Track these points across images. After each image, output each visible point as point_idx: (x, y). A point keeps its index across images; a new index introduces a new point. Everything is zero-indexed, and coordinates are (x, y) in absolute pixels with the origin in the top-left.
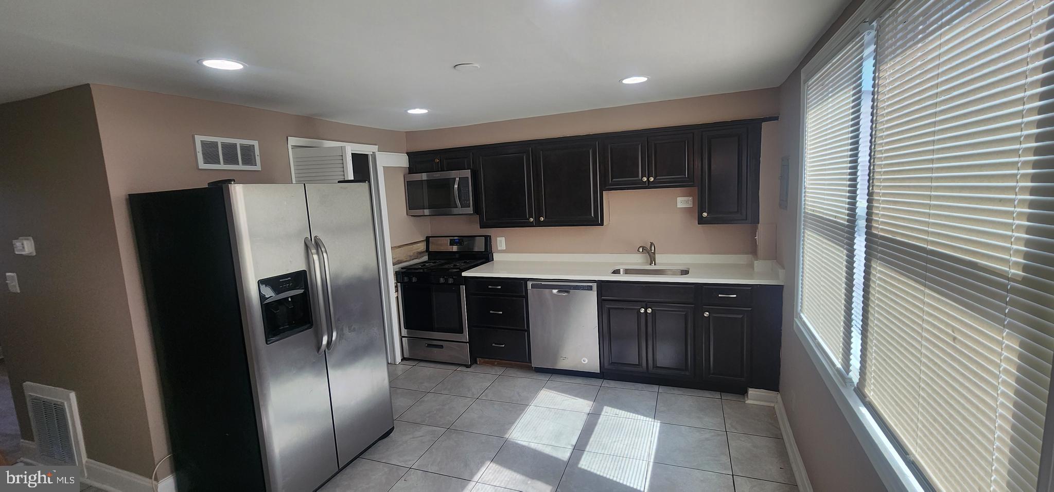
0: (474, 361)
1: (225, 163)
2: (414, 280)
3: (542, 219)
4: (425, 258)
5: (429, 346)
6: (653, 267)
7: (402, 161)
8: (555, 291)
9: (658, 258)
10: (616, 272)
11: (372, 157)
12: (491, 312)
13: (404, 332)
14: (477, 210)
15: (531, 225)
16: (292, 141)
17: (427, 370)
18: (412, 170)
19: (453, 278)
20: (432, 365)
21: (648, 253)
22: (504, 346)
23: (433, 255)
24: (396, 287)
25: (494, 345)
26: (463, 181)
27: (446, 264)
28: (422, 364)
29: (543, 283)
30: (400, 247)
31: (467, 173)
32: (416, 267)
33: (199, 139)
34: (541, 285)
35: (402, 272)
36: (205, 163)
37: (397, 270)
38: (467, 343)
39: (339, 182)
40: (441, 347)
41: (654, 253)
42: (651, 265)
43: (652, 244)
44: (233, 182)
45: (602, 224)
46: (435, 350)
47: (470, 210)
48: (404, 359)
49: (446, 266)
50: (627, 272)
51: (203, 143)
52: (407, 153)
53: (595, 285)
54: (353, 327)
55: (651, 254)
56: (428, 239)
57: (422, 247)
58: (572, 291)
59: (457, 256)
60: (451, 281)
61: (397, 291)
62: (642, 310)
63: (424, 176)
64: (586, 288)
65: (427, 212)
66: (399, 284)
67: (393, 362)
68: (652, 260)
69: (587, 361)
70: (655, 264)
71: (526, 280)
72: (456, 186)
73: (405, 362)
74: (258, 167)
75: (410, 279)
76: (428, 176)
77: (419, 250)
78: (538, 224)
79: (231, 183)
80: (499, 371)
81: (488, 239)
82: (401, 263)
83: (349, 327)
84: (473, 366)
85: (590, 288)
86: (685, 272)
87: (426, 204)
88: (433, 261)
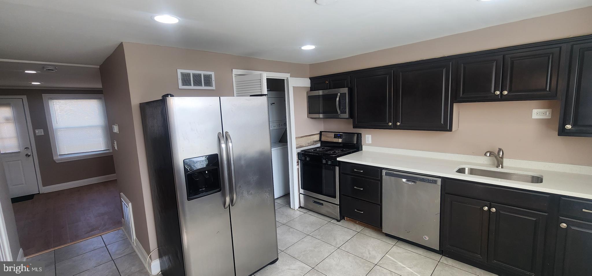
0: (342, 217)
1: (194, 85)
2: (308, 159)
3: (398, 124)
4: (319, 145)
5: (315, 202)
6: (499, 170)
7: (306, 83)
8: (404, 180)
9: (506, 162)
10: (461, 171)
11: (287, 81)
12: (355, 187)
13: (302, 191)
14: (351, 116)
15: (389, 128)
16: (235, 72)
17: (313, 218)
18: (312, 88)
19: (331, 161)
20: (316, 215)
21: (496, 157)
22: (363, 212)
23: (323, 143)
24: (298, 162)
25: (356, 210)
26: (343, 95)
27: (330, 150)
28: (310, 213)
29: (395, 172)
30: (302, 137)
31: (345, 90)
32: (310, 151)
33: (179, 71)
34: (392, 173)
35: (302, 154)
36: (183, 85)
37: (299, 152)
38: (338, 205)
39: (250, 96)
40: (322, 204)
41: (502, 158)
42: (497, 167)
43: (500, 150)
44: (169, 96)
45: (450, 130)
46: (318, 206)
47: (347, 115)
48: (300, 207)
49: (329, 152)
50: (472, 172)
51: (182, 74)
52: (310, 78)
53: (439, 181)
54: (250, 192)
55: (499, 158)
56: (321, 133)
57: (317, 138)
58: (418, 182)
59: (341, 145)
60: (329, 163)
61: (298, 165)
62: (486, 208)
63: (320, 93)
64: (431, 181)
65: (321, 116)
66: (299, 161)
67: (293, 208)
68: (499, 163)
69: (428, 239)
70: (502, 167)
71: (382, 169)
72: (338, 99)
73: (300, 209)
74: (213, 88)
75: (306, 159)
76: (323, 93)
77: (315, 140)
78: (395, 127)
80: (358, 228)
81: (359, 136)
82: (302, 147)
83: (247, 192)
84: (342, 221)
85: (435, 182)
86: (538, 180)
87: (321, 111)
88: (323, 147)
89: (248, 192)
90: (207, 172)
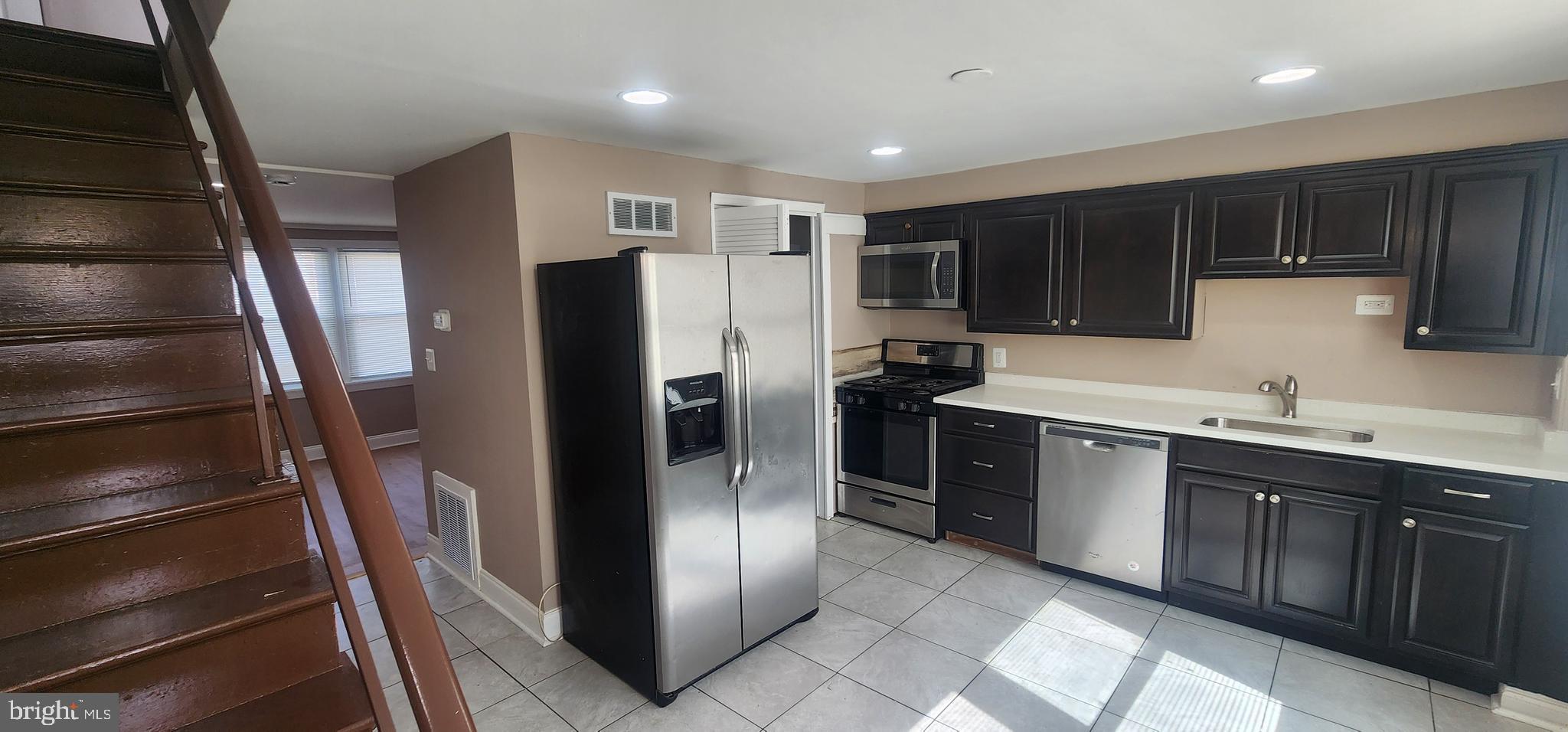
0: (941, 535)
1: (638, 227)
2: (861, 401)
3: (1074, 322)
4: (879, 371)
5: (876, 500)
6: (1288, 421)
7: (857, 226)
8: (1088, 443)
9: (1301, 404)
10: (1210, 422)
11: (816, 221)
12: (975, 463)
13: (841, 475)
14: (965, 302)
15: (1053, 331)
16: (717, 198)
17: (870, 536)
18: (869, 240)
19: (918, 404)
20: (878, 530)
21: (1281, 394)
22: (991, 518)
23: (891, 367)
24: (835, 409)
25: (975, 514)
26: (946, 256)
27: (909, 382)
28: (864, 525)
29: (1068, 427)
30: (845, 351)
31: (954, 246)
32: (864, 382)
33: (612, 196)
34: (1062, 429)
35: (845, 389)
36: (617, 226)
37: (839, 384)
38: (932, 504)
39: (771, 254)
40: (894, 505)
41: (1294, 396)
42: (1284, 416)
43: (1290, 379)
44: (645, 251)
45: (1188, 337)
46: (884, 509)
47: (954, 303)
48: (837, 514)
49: (910, 386)
50: (1232, 424)
51: (617, 203)
52: (866, 216)
53: (1165, 442)
54: (774, 459)
55: (1287, 397)
56: (884, 344)
57: (876, 354)
58: (1119, 446)
59: (927, 372)
60: (915, 408)
61: (836, 415)
62: (1260, 497)
63: (886, 250)
64: (1148, 444)
65: (887, 302)
66: (839, 406)
67: (822, 516)
68: (1289, 406)
69: (1137, 568)
70: (1294, 416)
71: (1038, 420)
72: (935, 265)
73: (838, 518)
74: (673, 234)
75: (856, 400)
76: (892, 249)
77: (872, 359)
78: (1066, 330)
79: (643, 252)
80: (981, 556)
81: (978, 350)
82: (844, 375)
83: (769, 457)
84: (940, 542)
85: (1156, 445)
86: (1366, 438)
87: (887, 290)
88: (891, 376)
89: (771, 457)
90: (699, 411)
